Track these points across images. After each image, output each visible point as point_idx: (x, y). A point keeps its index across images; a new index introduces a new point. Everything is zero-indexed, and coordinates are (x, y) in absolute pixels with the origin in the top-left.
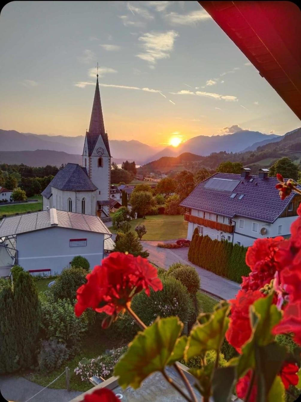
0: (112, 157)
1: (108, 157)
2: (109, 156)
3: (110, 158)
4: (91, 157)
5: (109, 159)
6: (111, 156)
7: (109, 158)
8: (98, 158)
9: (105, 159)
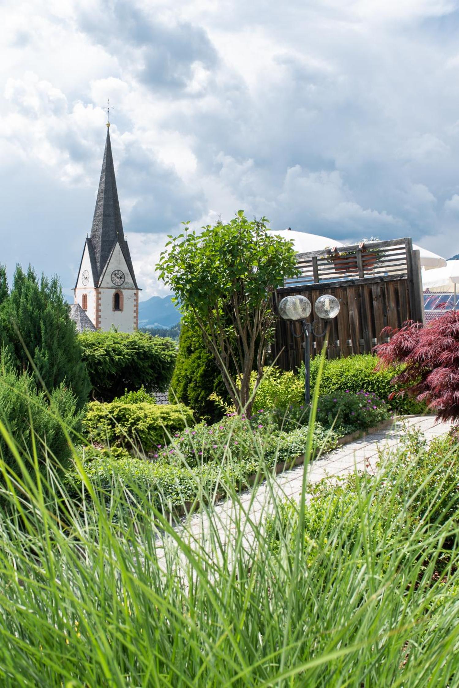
0: (141, 290)
1: (133, 289)
2: (135, 288)
3: (138, 292)
4: (100, 290)
5: (135, 294)
6: (139, 287)
7: (135, 291)
8: (113, 291)
9: (127, 294)
